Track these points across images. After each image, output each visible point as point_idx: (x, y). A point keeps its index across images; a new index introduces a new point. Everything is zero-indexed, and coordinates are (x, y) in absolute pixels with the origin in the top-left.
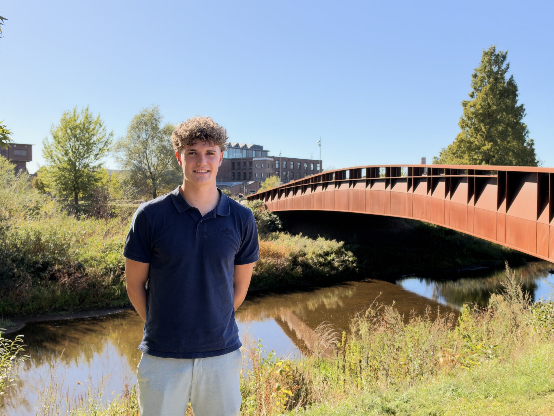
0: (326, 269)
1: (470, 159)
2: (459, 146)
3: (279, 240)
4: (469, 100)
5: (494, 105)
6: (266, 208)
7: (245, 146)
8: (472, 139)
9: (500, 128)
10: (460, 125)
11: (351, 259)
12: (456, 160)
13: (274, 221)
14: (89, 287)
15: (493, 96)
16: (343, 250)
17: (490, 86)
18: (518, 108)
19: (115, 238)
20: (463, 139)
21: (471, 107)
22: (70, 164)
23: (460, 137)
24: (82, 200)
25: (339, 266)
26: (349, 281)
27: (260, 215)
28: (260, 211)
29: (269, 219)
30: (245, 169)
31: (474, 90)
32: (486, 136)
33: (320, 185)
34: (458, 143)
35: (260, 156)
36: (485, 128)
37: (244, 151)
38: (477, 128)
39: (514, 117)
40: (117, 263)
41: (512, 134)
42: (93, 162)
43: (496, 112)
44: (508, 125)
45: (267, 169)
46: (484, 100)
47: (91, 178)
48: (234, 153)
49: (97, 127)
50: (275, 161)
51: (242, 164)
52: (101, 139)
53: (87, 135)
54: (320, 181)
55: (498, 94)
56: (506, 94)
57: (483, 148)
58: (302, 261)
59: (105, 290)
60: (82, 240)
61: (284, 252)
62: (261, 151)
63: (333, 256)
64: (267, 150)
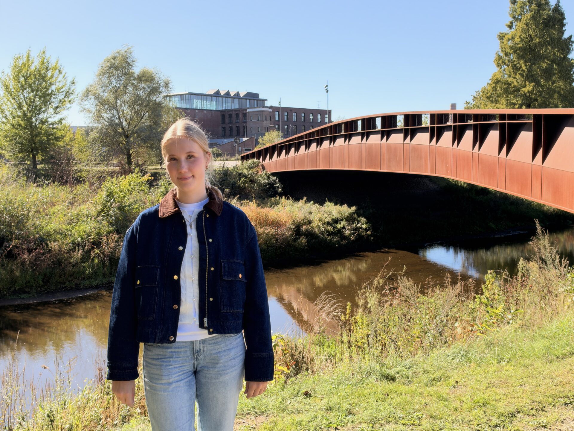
0: (335, 239)
1: (507, 104)
2: (495, 89)
3: (279, 206)
4: (506, 32)
5: (537, 38)
6: (264, 168)
7: (237, 94)
8: (510, 80)
9: (544, 65)
10: (496, 63)
11: (364, 226)
12: (491, 105)
13: (274, 184)
14: (54, 264)
15: (535, 26)
16: (355, 216)
17: (533, 14)
18: (566, 40)
19: (82, 207)
20: (499, 79)
21: (509, 40)
22: (25, 120)
23: (495, 78)
24: (41, 163)
25: (350, 234)
26: (363, 252)
27: (256, 177)
28: (256, 172)
29: (267, 181)
30: (238, 122)
31: (513, 19)
32: (527, 75)
33: (326, 139)
34: (494, 85)
35: (256, 106)
36: (526, 65)
37: (236, 101)
38: (515, 65)
39: (561, 51)
40: (86, 236)
41: (558, 73)
42: (52, 117)
43: (539, 45)
44: (553, 61)
45: (265, 122)
46: (525, 31)
47: (51, 136)
48: (224, 103)
49: (55, 74)
50: (274, 112)
51: (234, 116)
52: (60, 89)
53: (44, 84)
54: (326, 134)
55: (542, 23)
56: (551, 24)
57: (523, 89)
58: (306, 230)
59: (73, 268)
60: (44, 210)
61: (285, 220)
62: (257, 100)
63: (343, 223)
64: (264, 98)
